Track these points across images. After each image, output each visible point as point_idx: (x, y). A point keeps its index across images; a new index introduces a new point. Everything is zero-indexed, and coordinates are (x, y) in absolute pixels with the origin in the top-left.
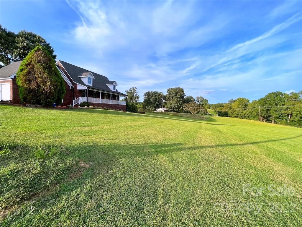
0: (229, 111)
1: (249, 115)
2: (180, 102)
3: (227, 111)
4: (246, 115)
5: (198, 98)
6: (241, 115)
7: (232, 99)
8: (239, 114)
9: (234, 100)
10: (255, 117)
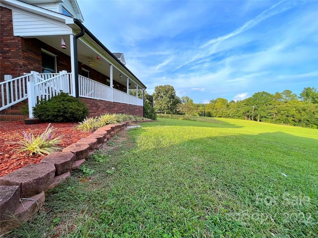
0: (213, 112)
1: (234, 115)
5: (183, 98)
6: (226, 115)
7: (213, 99)
8: (223, 114)
10: (240, 117)
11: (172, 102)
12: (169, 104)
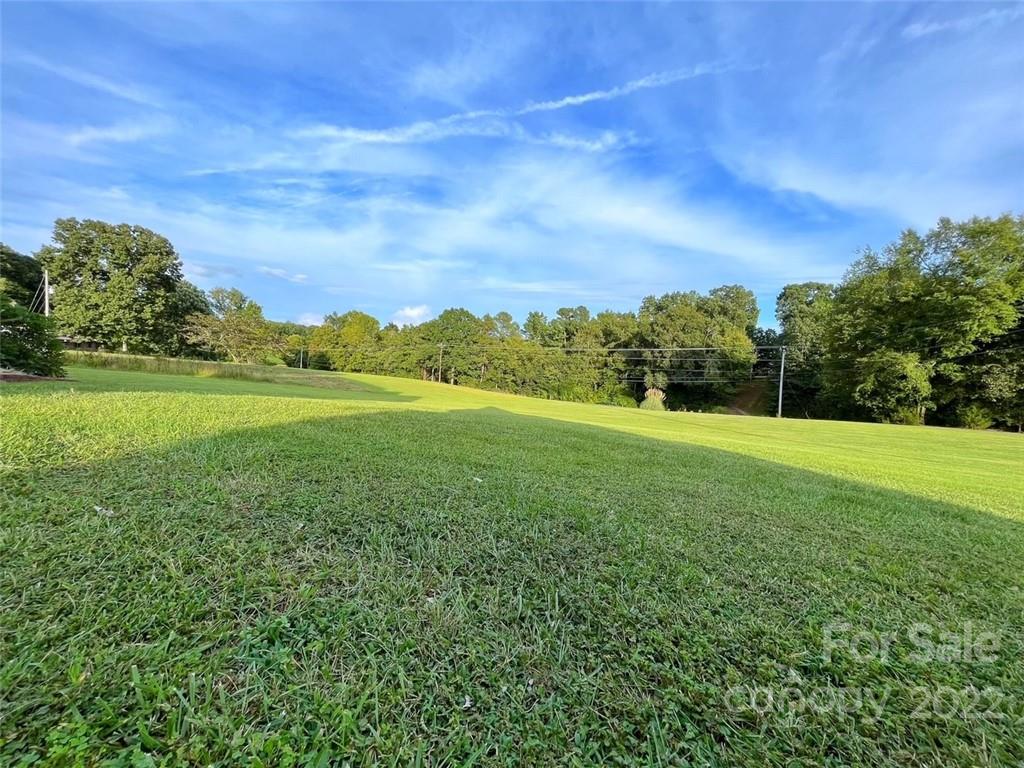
0: (335, 354)
1: (395, 365)
2: (153, 303)
3: (327, 352)
4: (386, 365)
5: (217, 293)
6: (373, 365)
7: (335, 314)
8: (366, 361)
9: (339, 315)
10: (410, 371)
11: (160, 302)
12: (147, 309)
